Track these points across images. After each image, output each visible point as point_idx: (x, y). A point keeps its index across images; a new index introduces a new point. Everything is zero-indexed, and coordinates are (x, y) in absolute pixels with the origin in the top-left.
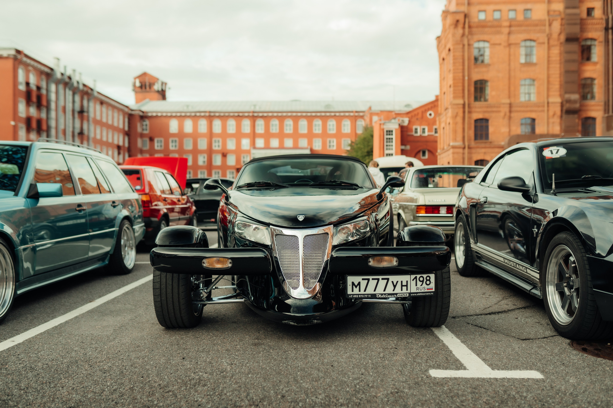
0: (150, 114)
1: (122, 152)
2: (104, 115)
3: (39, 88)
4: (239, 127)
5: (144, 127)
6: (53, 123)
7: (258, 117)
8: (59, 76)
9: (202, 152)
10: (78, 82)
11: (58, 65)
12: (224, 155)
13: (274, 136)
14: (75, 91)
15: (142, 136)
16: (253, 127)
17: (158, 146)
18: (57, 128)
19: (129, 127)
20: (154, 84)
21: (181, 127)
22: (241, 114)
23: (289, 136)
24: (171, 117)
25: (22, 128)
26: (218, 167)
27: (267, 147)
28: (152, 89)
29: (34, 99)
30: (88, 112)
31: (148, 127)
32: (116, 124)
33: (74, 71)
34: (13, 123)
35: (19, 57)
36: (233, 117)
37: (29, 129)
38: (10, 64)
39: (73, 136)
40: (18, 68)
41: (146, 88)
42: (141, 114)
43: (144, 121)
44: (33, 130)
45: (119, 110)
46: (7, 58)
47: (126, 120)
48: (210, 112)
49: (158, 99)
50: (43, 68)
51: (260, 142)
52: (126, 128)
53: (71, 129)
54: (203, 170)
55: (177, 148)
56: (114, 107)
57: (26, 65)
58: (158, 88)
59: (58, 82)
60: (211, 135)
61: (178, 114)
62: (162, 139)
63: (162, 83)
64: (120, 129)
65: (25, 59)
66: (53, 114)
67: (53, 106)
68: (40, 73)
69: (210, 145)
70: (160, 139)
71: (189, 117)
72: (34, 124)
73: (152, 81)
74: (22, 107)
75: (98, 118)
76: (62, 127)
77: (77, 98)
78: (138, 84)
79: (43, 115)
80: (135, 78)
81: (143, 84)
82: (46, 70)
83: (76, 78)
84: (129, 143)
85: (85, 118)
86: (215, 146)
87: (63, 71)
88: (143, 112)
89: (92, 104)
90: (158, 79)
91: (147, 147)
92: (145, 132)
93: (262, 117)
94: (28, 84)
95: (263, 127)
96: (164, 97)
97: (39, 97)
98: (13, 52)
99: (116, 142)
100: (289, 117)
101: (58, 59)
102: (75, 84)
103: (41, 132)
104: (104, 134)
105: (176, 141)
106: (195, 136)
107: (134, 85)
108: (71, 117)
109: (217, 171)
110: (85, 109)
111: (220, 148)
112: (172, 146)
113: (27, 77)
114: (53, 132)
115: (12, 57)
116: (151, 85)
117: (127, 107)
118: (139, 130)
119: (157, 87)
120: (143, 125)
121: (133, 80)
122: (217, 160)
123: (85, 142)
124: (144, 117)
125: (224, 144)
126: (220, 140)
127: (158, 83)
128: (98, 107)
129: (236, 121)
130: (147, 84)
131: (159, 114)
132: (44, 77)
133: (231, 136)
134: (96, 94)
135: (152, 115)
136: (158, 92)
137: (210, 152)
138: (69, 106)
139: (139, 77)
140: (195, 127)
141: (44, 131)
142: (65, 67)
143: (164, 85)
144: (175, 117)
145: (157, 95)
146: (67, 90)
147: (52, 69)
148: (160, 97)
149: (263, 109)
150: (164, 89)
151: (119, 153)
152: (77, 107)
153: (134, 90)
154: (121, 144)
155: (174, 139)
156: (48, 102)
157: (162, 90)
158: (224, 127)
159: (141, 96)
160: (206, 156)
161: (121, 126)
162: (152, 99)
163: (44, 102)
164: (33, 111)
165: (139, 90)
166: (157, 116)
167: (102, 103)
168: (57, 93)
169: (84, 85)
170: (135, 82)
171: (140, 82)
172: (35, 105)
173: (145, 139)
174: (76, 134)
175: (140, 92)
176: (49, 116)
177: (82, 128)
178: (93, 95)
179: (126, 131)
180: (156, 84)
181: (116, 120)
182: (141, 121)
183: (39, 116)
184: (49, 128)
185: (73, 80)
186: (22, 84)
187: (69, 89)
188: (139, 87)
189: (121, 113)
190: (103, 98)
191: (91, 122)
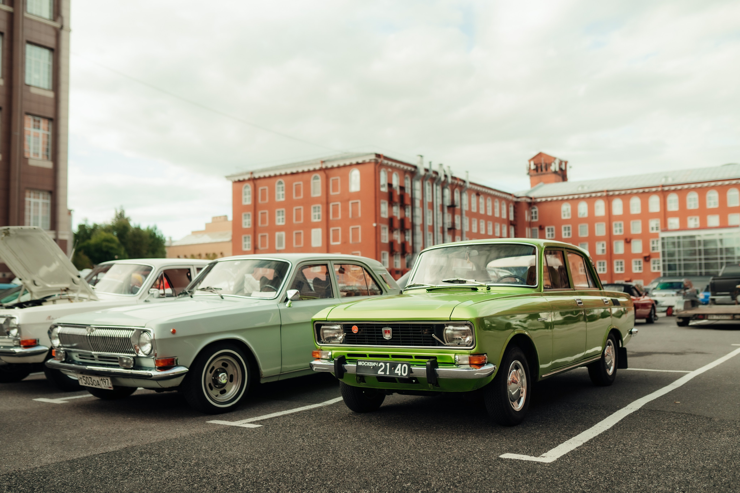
0: (539, 200)
2: (482, 206)
3: (402, 188)
4: (645, 206)
5: (534, 215)
6: (418, 221)
7: (669, 191)
8: (422, 172)
9: (600, 239)
10: (446, 176)
11: (422, 163)
12: (628, 242)
13: (692, 213)
14: (444, 185)
15: (530, 224)
16: (664, 204)
17: (549, 235)
18: (423, 226)
19: (515, 216)
20: (550, 165)
21: (574, 211)
22: (647, 190)
23: (713, 212)
24: (563, 200)
25: (385, 228)
26: (620, 256)
27: (683, 227)
28: (549, 171)
29: (397, 199)
30: (460, 205)
31: (537, 215)
32: (497, 215)
33: (441, 164)
34: (374, 225)
35: (380, 160)
36: (637, 194)
37: (391, 230)
38: (371, 168)
39: (443, 232)
40: (379, 172)
41: (542, 170)
42: (529, 200)
43: (533, 208)
44: (396, 229)
45: (501, 199)
46: (370, 163)
47: (512, 209)
48: (607, 191)
49: (556, 181)
50: (406, 167)
51: (674, 222)
52: (512, 218)
53: (440, 225)
54: (602, 261)
55: (570, 236)
56: (494, 197)
57: (387, 166)
59: (424, 179)
60: (609, 218)
61: (571, 197)
62: (554, 227)
63: (561, 163)
64: (504, 219)
65: (386, 162)
66: (418, 212)
67: (418, 203)
68: (404, 172)
69: (609, 229)
70: (550, 227)
71: (584, 198)
72: (397, 224)
73: (547, 162)
74: (384, 208)
75: (474, 210)
76: (429, 223)
77: (447, 192)
78: (533, 167)
79: (408, 214)
80: (530, 161)
81: (539, 165)
82: (409, 168)
83: (443, 172)
84: (515, 233)
85: (457, 212)
86: (616, 231)
87: (427, 167)
88: (531, 198)
89: (465, 197)
90: (555, 158)
91: (537, 237)
92: (534, 220)
93: (675, 191)
94: (390, 185)
95: (677, 204)
96: (564, 178)
97: (402, 197)
98: (373, 157)
99: (498, 234)
100: (713, 187)
101: (421, 156)
102: (443, 178)
103: (406, 231)
104: (482, 227)
105: (569, 228)
106: (592, 220)
107: (530, 168)
108: (439, 212)
109: (619, 261)
110: (457, 203)
111: (622, 233)
112: (565, 234)
113: (390, 178)
114: (418, 230)
115: (373, 161)
116: (547, 166)
117: (510, 195)
118: (527, 218)
119: (555, 167)
120: (532, 213)
121: (528, 163)
122: (619, 248)
123: (457, 237)
124: (532, 203)
125: (627, 228)
126: (622, 223)
127: (555, 163)
128: (474, 199)
129: (641, 198)
130: (543, 165)
131: (549, 199)
132: (407, 176)
133: (636, 217)
134: (468, 185)
135: (541, 201)
136: (555, 172)
137: (610, 238)
138: (438, 201)
139: (533, 158)
140: (591, 210)
141: (408, 230)
142: (430, 163)
143: (563, 164)
144: (567, 200)
145: (554, 177)
146: (435, 186)
147: (415, 167)
148: (560, 178)
149: (677, 181)
150: (563, 168)
152: (447, 202)
153: (528, 174)
155: (567, 226)
156: (413, 200)
157: (561, 169)
158: (626, 207)
159: (536, 179)
160: (605, 243)
161: (504, 216)
162: (546, 182)
163: (407, 201)
164: (397, 211)
165: (535, 173)
166: (546, 201)
167: (478, 194)
168: (423, 190)
169: (454, 178)
170: (530, 165)
171: (535, 164)
172: (399, 205)
173: (534, 228)
174: (446, 230)
175: (535, 176)
176: (414, 214)
177: (453, 223)
178: (466, 186)
179: (511, 221)
180: (553, 164)
181: (497, 210)
182: (530, 208)
183: (403, 216)
184: (413, 226)
185: (440, 175)
186: (384, 185)
187: (437, 185)
188: (534, 170)
189: (504, 202)
190: (479, 188)
191: (464, 216)
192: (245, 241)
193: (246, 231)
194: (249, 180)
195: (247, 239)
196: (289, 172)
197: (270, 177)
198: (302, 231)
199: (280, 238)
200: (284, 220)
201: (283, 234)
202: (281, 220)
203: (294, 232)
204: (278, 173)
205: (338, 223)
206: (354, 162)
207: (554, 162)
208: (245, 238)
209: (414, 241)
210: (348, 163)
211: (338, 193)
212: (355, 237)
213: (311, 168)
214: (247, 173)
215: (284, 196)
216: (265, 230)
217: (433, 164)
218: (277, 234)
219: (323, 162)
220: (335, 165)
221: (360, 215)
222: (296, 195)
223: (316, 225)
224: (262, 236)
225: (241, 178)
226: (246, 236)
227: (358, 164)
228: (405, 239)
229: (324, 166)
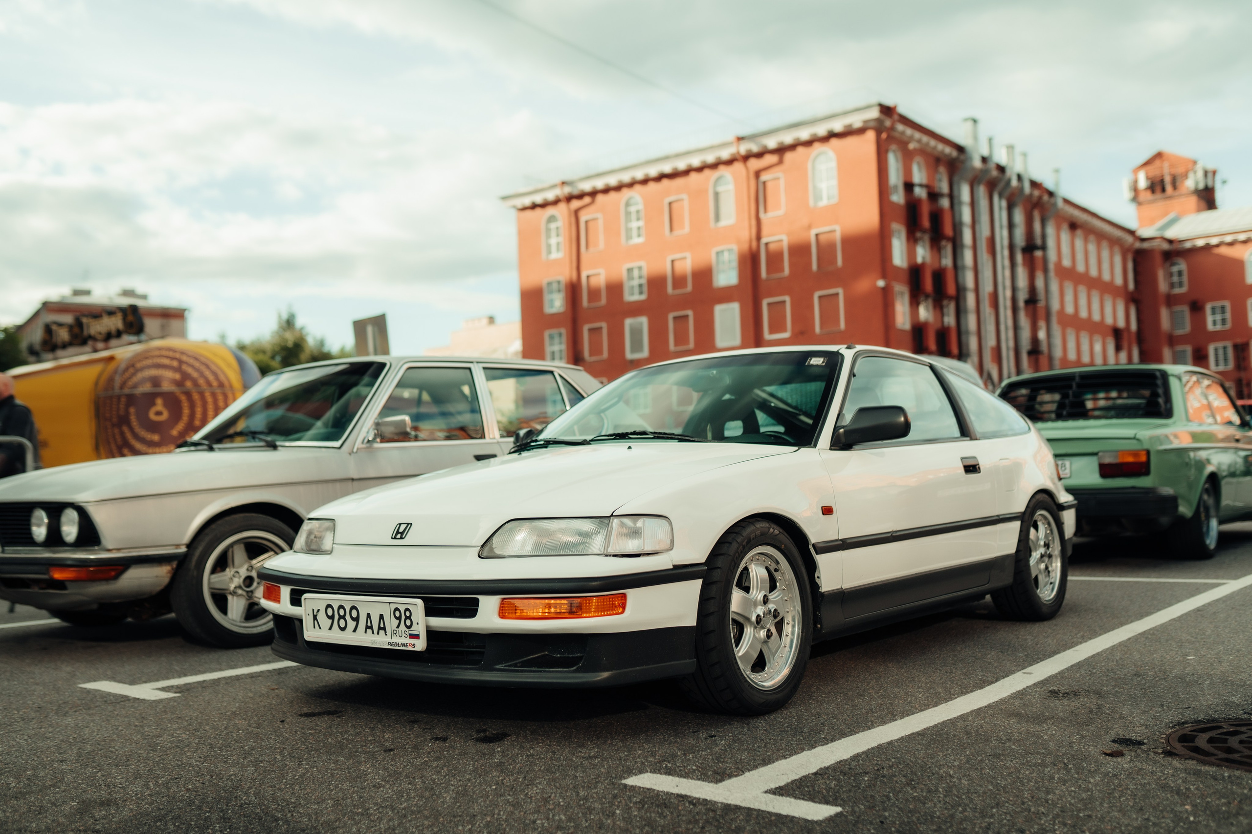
0: (1188, 245)
1: (1125, 344)
2: (1080, 257)
3: (934, 196)
5: (1175, 279)
6: (969, 280)
8: (977, 163)
10: (1019, 177)
11: (975, 138)
14: (1013, 199)
15: (1171, 300)
17: (1215, 323)
18: (977, 290)
19: (1138, 282)
20: (1185, 176)
24: (1247, 242)
25: (902, 294)
28: (1181, 190)
29: (926, 223)
30: (1044, 248)
31: (1185, 278)
32: (1106, 277)
33: (1010, 148)
34: (881, 283)
37: (916, 296)
38: (867, 143)
39: (1015, 309)
40: (887, 151)
41: (1163, 190)
42: (1166, 246)
43: (1173, 264)
44: (927, 296)
45: (1114, 242)
46: (861, 131)
47: (1130, 266)
49: (1199, 210)
50: (942, 148)
52: (1131, 286)
53: (1009, 293)
56: (1101, 236)
57: (902, 140)
58: (1197, 183)
59: (975, 180)
62: (1227, 304)
63: (1206, 173)
64: (1117, 288)
65: (900, 127)
66: (968, 257)
67: (967, 237)
68: (935, 161)
70: (1218, 304)
72: (928, 284)
73: (1180, 170)
74: (899, 243)
75: (1066, 263)
76: (987, 287)
77: (1019, 217)
78: (1143, 183)
79: (947, 261)
80: (1136, 170)
81: (1157, 180)
82: (948, 150)
83: (1016, 167)
84: (1139, 321)
85: (1039, 264)
87: (985, 152)
88: (1170, 242)
89: (1050, 230)
90: (1195, 163)
91: (1186, 328)
92: (1177, 291)
94: (909, 187)
96: (1211, 203)
97: (936, 217)
98: (875, 113)
99: (1109, 321)
101: (975, 121)
102: (1014, 183)
103: (945, 302)
104: (1083, 301)
107: (1135, 189)
108: (1007, 262)
110: (1039, 242)
113: (908, 171)
114: (969, 301)
115: (872, 125)
116: (1177, 181)
117: (1132, 233)
118: (1163, 286)
119: (1193, 182)
120: (1171, 275)
121: (1130, 176)
123: (1042, 323)
124: (1172, 253)
127: (1195, 172)
128: (1065, 236)
130: (1168, 179)
131: (1214, 241)
132: (942, 170)
134: (1060, 204)
135: (1195, 246)
136: (1196, 192)
138: (1002, 237)
139: (1147, 164)
141: (950, 298)
142: (990, 140)
143: (1210, 175)
145: (1193, 201)
146: (996, 198)
147: (960, 149)
148: (1203, 204)
150: (1210, 184)
151: (1118, 348)
152: (1020, 238)
153: (1133, 200)
154: (1121, 324)
156: (957, 227)
157: (1207, 188)
161: (1119, 281)
162: (1183, 212)
163: (948, 231)
164: (922, 253)
165: (1147, 196)
166: (1208, 247)
167: (1073, 226)
168: (973, 204)
169: (1034, 184)
170: (1136, 182)
171: (1148, 178)
172: (927, 237)
173: (1178, 308)
174: (1021, 304)
175: (1151, 202)
176: (959, 263)
177: (1032, 289)
178: (1055, 205)
179: (1132, 293)
180: (1191, 175)
181: (1106, 266)
182: (1168, 264)
183: (936, 266)
184: (961, 290)
185: (1008, 173)
186: (896, 187)
187: (1001, 196)
188: (1147, 189)
189: (1117, 249)
190: (1076, 213)
191: (1052, 274)
192: (552, 344)
193: (553, 321)
194: (556, 202)
195: (557, 340)
196: (653, 172)
197: (606, 190)
198: (690, 313)
199: (636, 333)
200: (645, 289)
201: (644, 321)
202: (636, 290)
203: (671, 316)
204: (626, 177)
205: (782, 287)
206: (821, 130)
207: (1192, 169)
208: (551, 337)
209: (963, 328)
210: (804, 134)
211: (781, 212)
212: (829, 316)
213: (710, 158)
214: (553, 187)
215: (643, 232)
216: (599, 313)
217: (995, 142)
218: (628, 322)
219: (740, 139)
220: (772, 143)
221: (840, 262)
222: (671, 229)
223: (726, 295)
224: (590, 330)
225: (538, 199)
226: (554, 331)
227: (832, 135)
228: (943, 322)
229: (743, 149)
